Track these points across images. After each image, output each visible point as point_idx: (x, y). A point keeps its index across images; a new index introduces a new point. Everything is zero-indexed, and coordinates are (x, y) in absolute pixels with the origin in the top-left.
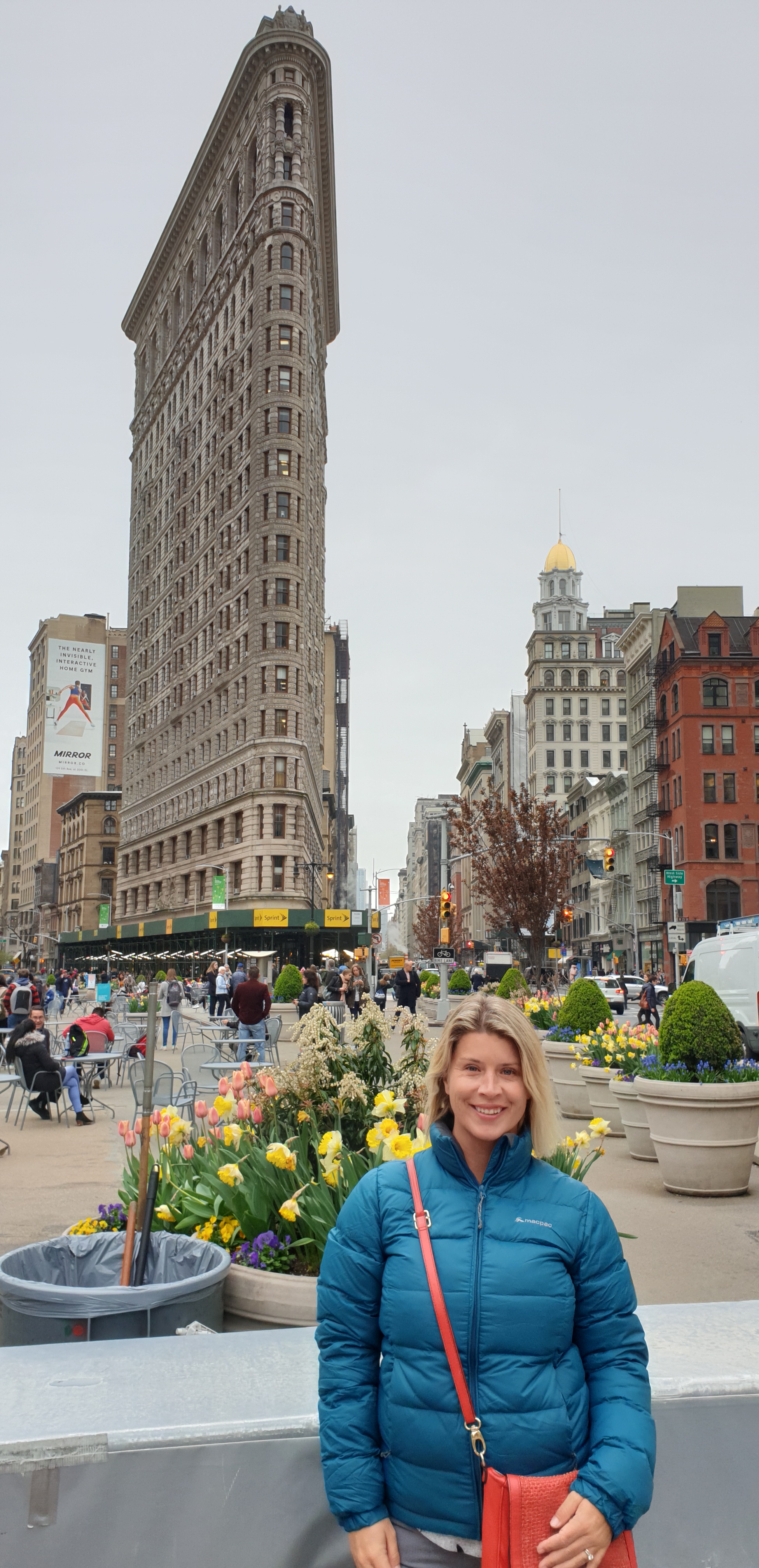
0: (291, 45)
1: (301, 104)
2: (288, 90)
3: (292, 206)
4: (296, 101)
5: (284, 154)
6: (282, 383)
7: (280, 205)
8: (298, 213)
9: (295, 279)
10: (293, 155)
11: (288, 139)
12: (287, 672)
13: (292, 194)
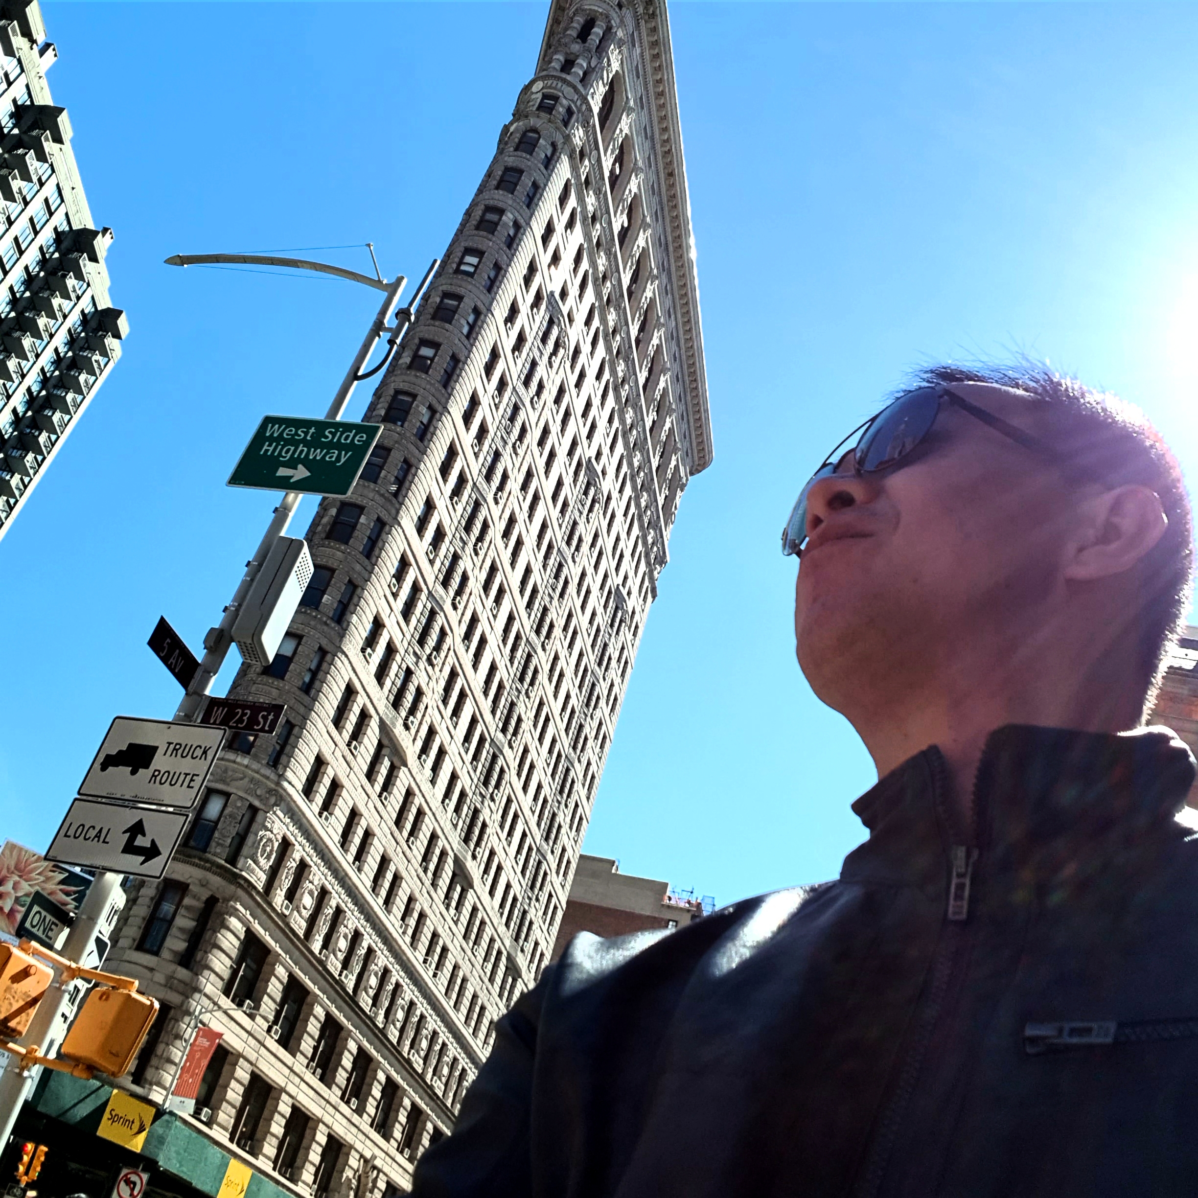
1: (608, 17)
3: (556, 99)
4: (601, 14)
5: (567, 53)
6: (463, 268)
7: (540, 96)
8: (562, 106)
9: (529, 163)
10: (577, 57)
11: (577, 42)
12: (299, 644)
13: (560, 84)
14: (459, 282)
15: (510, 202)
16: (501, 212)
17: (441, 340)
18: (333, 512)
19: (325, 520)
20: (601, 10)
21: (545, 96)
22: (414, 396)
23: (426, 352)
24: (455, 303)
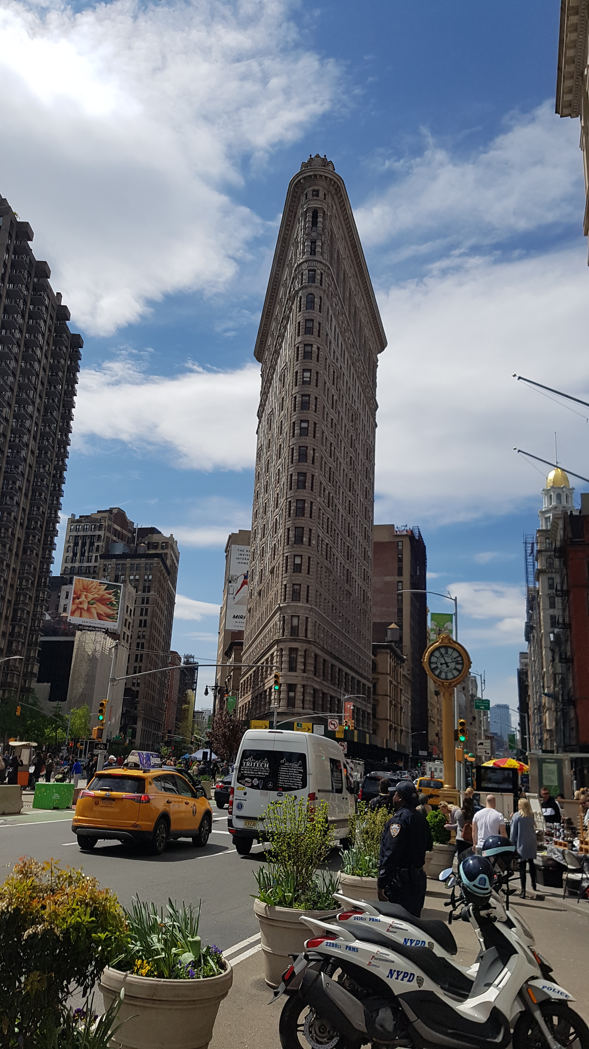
0: (315, 176)
1: (322, 209)
2: (315, 202)
3: (315, 271)
4: (319, 208)
5: (311, 240)
6: (305, 379)
7: (307, 271)
8: (318, 275)
9: (315, 315)
10: (316, 240)
11: (313, 231)
12: (302, 559)
13: (315, 263)
14: (307, 389)
15: (313, 340)
16: (312, 345)
17: (308, 419)
18: (295, 504)
19: (292, 508)
20: (319, 206)
22: (307, 447)
23: (304, 425)
24: (308, 398)
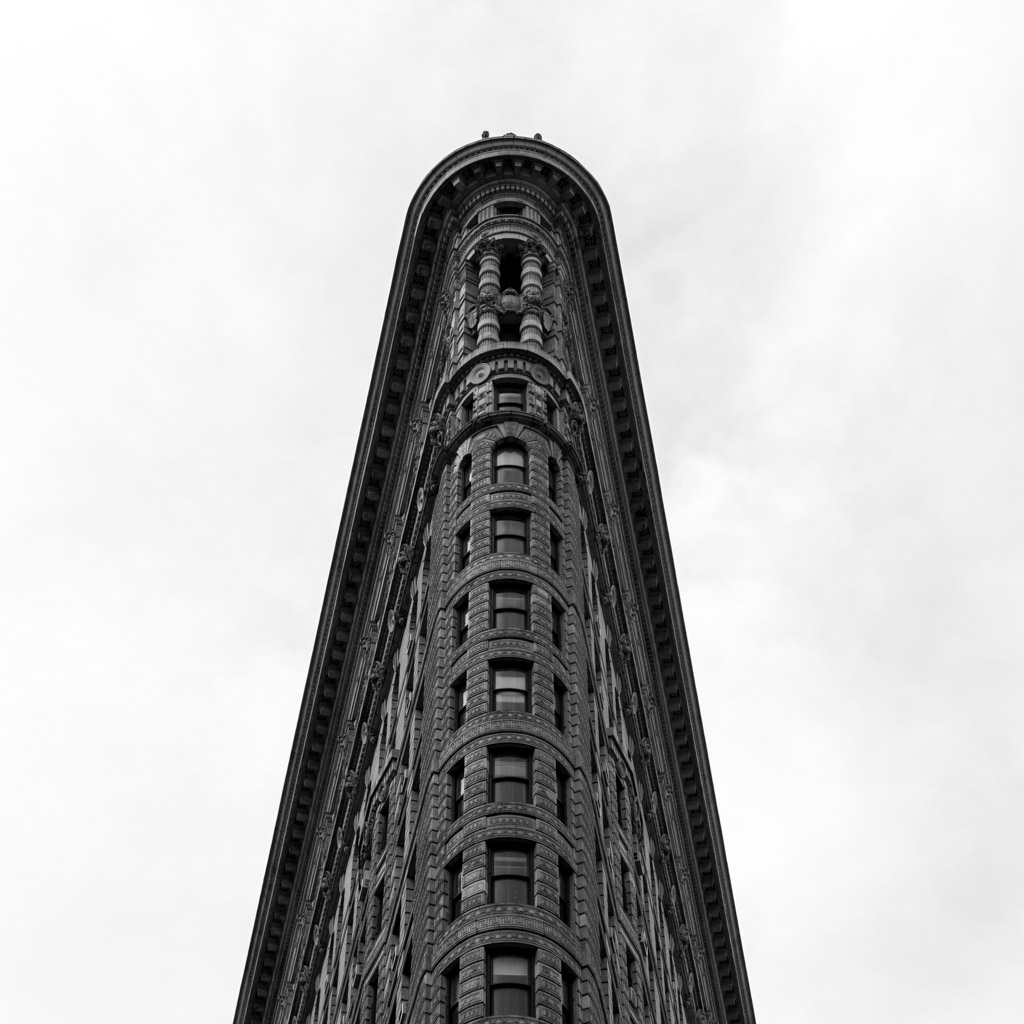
0: (508, 161)
1: (539, 248)
2: (505, 229)
3: (520, 387)
4: (527, 243)
5: (500, 316)
6: (500, 699)
7: (489, 386)
8: (538, 397)
9: (533, 499)
10: (522, 316)
11: (508, 293)
13: (520, 364)
14: (513, 725)
16: (524, 588)
20: (525, 239)
21: (500, 387)
